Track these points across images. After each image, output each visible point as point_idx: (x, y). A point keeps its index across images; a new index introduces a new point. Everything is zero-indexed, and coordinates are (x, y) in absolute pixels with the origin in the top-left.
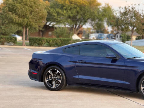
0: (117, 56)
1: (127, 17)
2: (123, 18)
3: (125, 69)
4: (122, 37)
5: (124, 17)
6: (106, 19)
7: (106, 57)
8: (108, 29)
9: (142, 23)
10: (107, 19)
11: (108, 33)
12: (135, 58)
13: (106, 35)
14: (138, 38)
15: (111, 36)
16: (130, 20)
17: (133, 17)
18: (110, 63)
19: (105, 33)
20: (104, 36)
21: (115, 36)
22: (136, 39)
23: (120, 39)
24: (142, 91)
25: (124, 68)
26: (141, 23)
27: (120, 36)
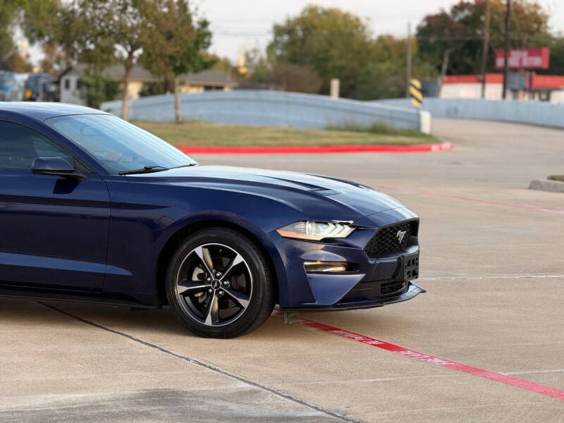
0: (78, 164)
1: (107, 5)
2: (90, 9)
3: (110, 218)
4: (88, 86)
5: (95, 8)
6: (22, 13)
7: (35, 171)
8: (28, 56)
9: (164, 30)
10: (27, 16)
11: (28, 68)
12: (148, 170)
13: (21, 78)
14: (147, 88)
15: (42, 81)
16: (116, 18)
17: (130, 9)
18: (49, 193)
19: (19, 72)
20: (15, 81)
21: (57, 83)
22: (142, 94)
23: (78, 92)
24: (180, 299)
25: (107, 212)
26: (161, 32)
27: (80, 84)
